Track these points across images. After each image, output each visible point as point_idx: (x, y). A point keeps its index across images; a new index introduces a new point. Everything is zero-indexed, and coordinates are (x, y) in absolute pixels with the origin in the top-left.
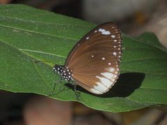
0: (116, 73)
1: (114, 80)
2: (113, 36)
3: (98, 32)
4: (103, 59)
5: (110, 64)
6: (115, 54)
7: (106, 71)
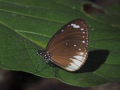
0: (85, 56)
1: (83, 61)
2: (82, 29)
3: (70, 26)
4: (75, 46)
5: (80, 49)
6: (84, 42)
7: (77, 55)
